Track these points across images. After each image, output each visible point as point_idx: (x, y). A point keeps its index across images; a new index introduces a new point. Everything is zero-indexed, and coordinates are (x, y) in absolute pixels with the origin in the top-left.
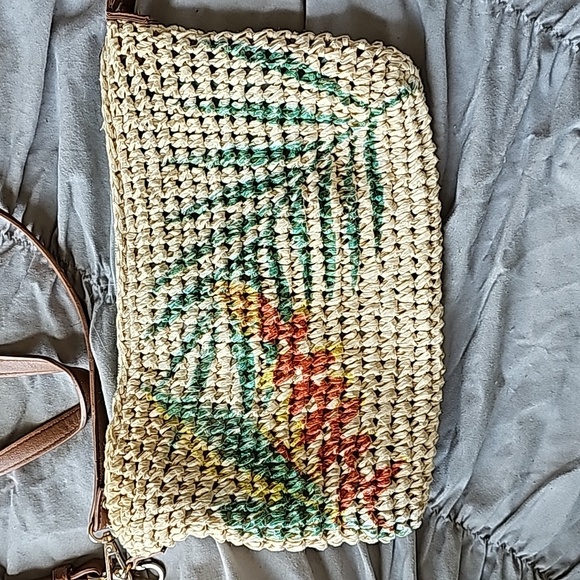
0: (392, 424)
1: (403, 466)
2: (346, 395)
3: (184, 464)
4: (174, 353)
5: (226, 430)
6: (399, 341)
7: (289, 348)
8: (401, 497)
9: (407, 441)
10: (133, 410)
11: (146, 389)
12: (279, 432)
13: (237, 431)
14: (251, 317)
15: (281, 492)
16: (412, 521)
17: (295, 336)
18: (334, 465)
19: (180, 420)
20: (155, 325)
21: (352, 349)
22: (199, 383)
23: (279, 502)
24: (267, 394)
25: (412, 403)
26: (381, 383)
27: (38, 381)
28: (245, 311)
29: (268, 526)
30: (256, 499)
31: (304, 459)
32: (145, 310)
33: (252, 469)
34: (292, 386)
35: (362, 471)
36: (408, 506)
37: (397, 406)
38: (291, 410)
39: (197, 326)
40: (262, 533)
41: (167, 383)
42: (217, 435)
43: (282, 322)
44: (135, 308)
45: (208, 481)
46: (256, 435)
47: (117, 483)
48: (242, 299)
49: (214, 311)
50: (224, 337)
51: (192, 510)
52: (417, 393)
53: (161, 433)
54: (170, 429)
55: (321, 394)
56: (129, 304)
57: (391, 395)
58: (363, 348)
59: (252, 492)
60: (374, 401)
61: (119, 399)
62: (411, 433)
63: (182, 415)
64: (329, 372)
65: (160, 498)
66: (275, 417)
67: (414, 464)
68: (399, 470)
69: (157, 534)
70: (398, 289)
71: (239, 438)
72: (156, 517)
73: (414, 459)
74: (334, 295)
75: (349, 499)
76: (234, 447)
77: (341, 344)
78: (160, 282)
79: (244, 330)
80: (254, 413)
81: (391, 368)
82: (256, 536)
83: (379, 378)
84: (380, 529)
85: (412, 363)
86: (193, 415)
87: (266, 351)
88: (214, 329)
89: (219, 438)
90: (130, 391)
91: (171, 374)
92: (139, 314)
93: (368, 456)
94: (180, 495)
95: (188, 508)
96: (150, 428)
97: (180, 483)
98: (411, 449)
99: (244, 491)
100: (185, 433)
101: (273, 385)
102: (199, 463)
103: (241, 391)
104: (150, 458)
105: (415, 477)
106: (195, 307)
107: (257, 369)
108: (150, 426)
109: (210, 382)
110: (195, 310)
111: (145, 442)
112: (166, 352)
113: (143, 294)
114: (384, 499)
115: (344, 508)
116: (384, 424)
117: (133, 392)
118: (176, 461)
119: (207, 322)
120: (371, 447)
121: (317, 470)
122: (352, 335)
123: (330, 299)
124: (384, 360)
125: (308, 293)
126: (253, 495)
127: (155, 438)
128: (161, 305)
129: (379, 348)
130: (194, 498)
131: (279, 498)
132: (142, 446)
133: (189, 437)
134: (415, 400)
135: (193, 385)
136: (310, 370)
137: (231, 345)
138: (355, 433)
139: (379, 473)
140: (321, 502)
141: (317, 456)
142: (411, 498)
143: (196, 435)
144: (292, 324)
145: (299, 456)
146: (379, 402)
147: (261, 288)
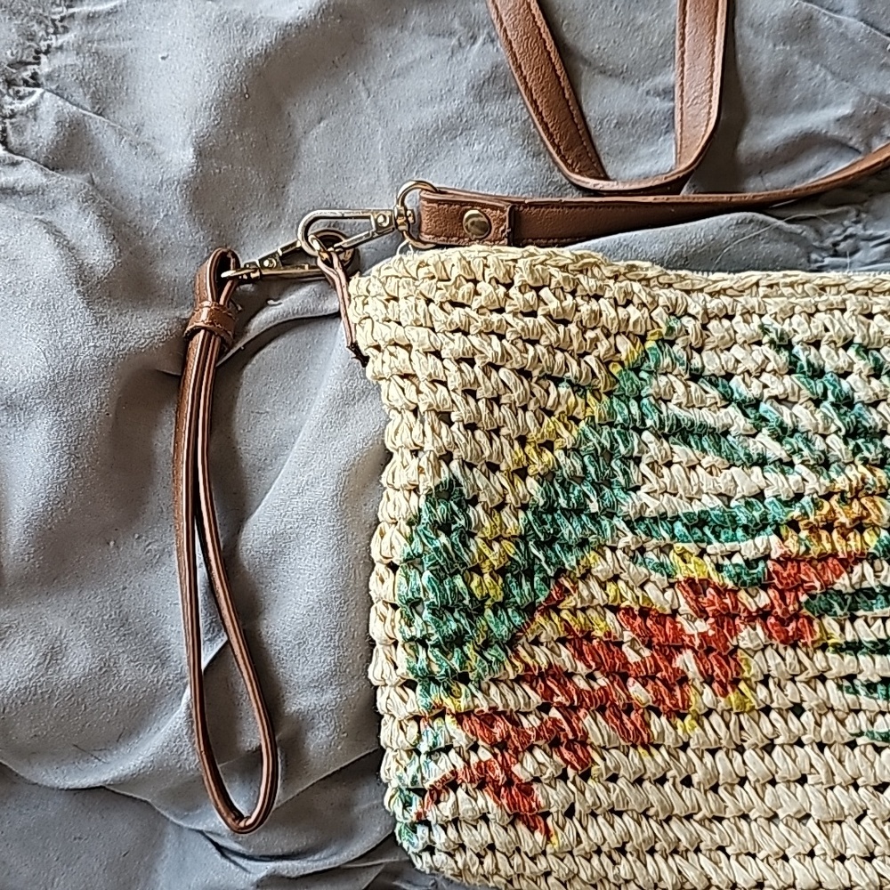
0: (612, 811)
1: (539, 836)
2: (654, 716)
3: (532, 406)
4: (736, 383)
5: (593, 483)
6: (762, 821)
7: (754, 609)
8: (482, 834)
9: (586, 845)
10: (629, 302)
11: (671, 329)
12: (588, 588)
13: (594, 507)
14: (819, 539)
15: (488, 596)
16: (432, 854)
17: (772, 620)
18: (536, 699)
19: (609, 394)
20: (789, 347)
21: (741, 728)
22: (682, 432)
23: (472, 594)
24: (661, 565)
25: (652, 851)
26: (679, 787)
27: (661, 105)
28: (829, 528)
29: (427, 574)
30: (473, 548)
31: (543, 639)
32: (821, 328)
33: (523, 537)
34: (675, 612)
35: (528, 755)
36: (462, 847)
37: (644, 822)
38: (628, 610)
39: (795, 430)
40: (413, 561)
41: (680, 369)
42: (584, 468)
43: (804, 598)
44: (821, 307)
45: (501, 454)
46: (583, 543)
47: (500, 275)
48: (854, 520)
49: (827, 465)
50: (777, 484)
51: (450, 424)
52: (670, 859)
53: (587, 358)
54: (594, 375)
55: (658, 669)
56: (832, 297)
57: (664, 809)
58: (741, 750)
59: (484, 539)
60: (649, 774)
61: (650, 274)
62: (599, 852)
63: (618, 397)
64: (697, 683)
65: (472, 363)
66: (616, 578)
67: (542, 858)
68: (532, 830)
69: (402, 353)
70: (866, 821)
71: (579, 510)
72: (437, 354)
73: (550, 858)
74: (850, 697)
75: (479, 732)
76: (562, 502)
77: (753, 708)
78: (876, 360)
79: (793, 525)
80: (627, 539)
81: (709, 805)
82: (408, 549)
83: (687, 782)
84: (421, 792)
85: (722, 849)
86: (619, 419)
87: (750, 564)
88: (791, 464)
89: (579, 472)
90: (664, 296)
91: (696, 376)
92: (811, 315)
93: (557, 766)
94: (477, 401)
95: (454, 417)
96: (597, 339)
97: (497, 400)
98: (571, 853)
99: (487, 524)
100: (587, 405)
101: (680, 577)
102: (533, 434)
103: (670, 514)
104: (543, 341)
105: (517, 860)
106: (833, 428)
107: (714, 547)
108: (602, 336)
109: (681, 452)
110: (827, 428)
111: (573, 328)
112: (741, 368)
113: (850, 323)
114: (481, 802)
115: (460, 722)
116: (614, 797)
117: (662, 301)
118: (537, 390)
119: (806, 452)
120: (571, 772)
121: (527, 665)
122: (767, 729)
123: (840, 687)
124: (721, 790)
125: (855, 647)
126: (480, 541)
127: (580, 347)
128: (830, 359)
129: (743, 781)
130: (471, 427)
131: (477, 593)
132: (566, 323)
133: (579, 412)
134: (657, 856)
135: (678, 420)
136: (706, 649)
137: (760, 496)
138: (592, 739)
139: (526, 790)
140: (472, 676)
141: (550, 664)
142: (478, 855)
143: (582, 424)
144: (796, 616)
145: (549, 628)
146: (646, 784)
147: (874, 557)
